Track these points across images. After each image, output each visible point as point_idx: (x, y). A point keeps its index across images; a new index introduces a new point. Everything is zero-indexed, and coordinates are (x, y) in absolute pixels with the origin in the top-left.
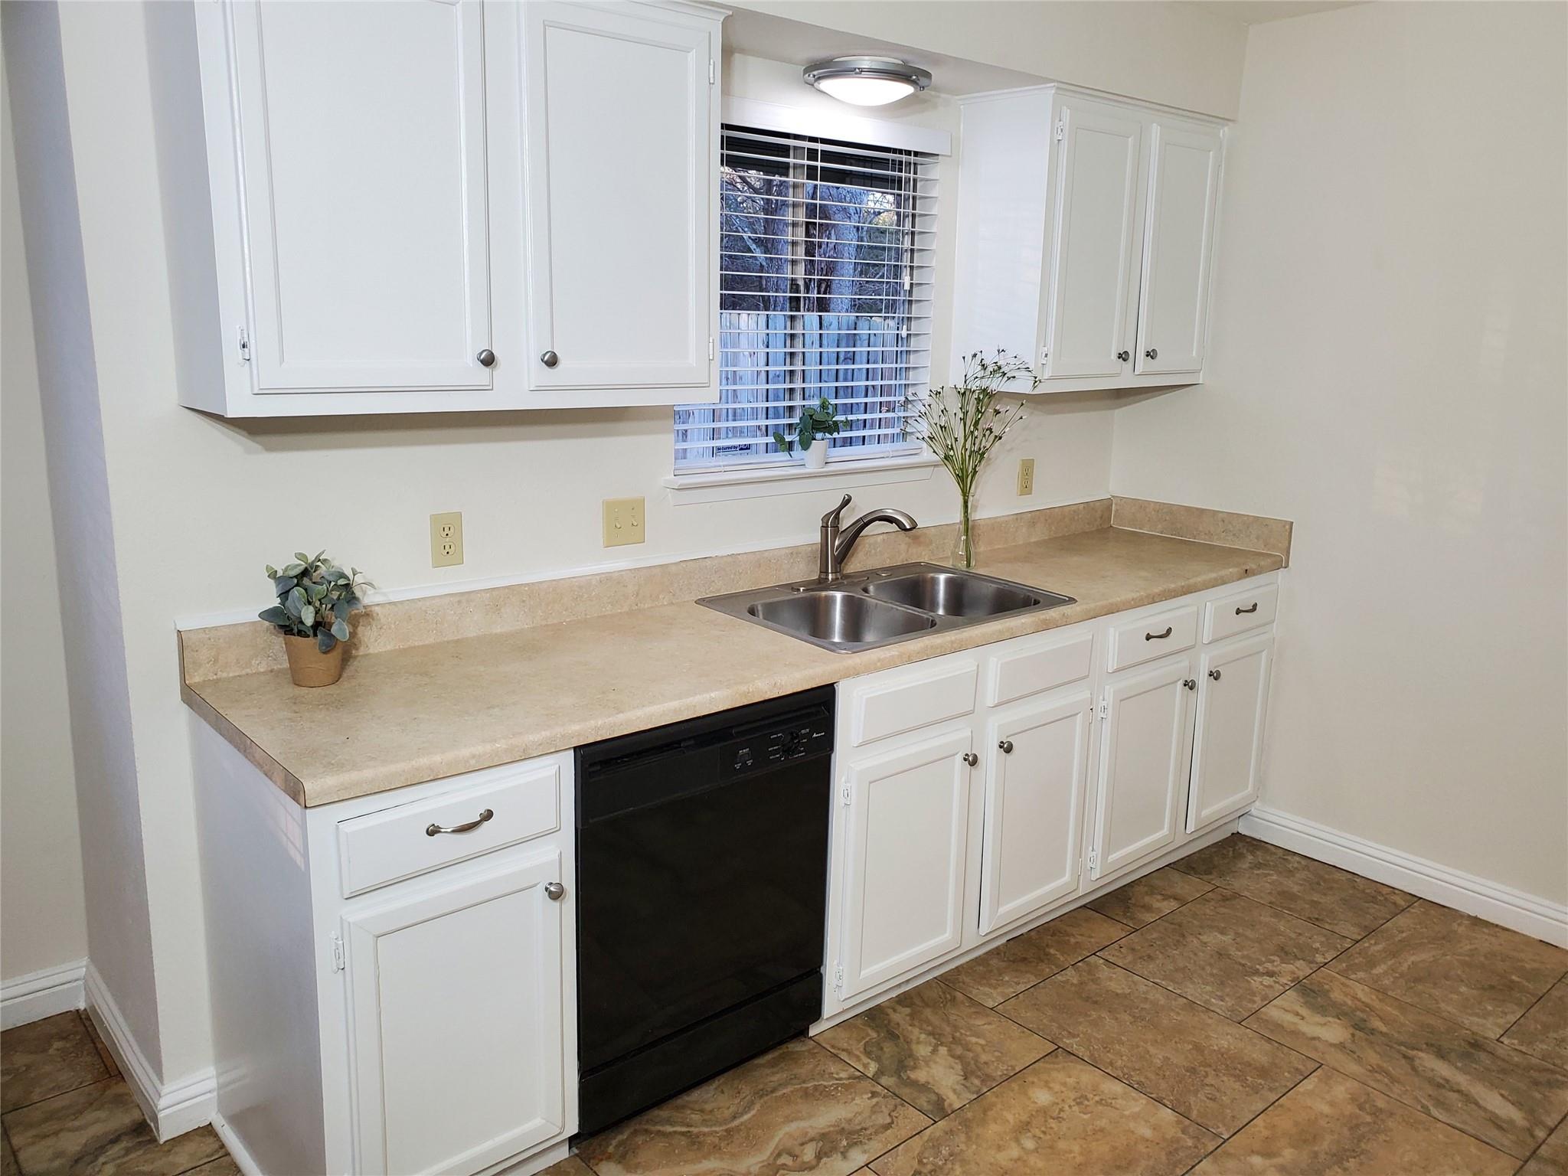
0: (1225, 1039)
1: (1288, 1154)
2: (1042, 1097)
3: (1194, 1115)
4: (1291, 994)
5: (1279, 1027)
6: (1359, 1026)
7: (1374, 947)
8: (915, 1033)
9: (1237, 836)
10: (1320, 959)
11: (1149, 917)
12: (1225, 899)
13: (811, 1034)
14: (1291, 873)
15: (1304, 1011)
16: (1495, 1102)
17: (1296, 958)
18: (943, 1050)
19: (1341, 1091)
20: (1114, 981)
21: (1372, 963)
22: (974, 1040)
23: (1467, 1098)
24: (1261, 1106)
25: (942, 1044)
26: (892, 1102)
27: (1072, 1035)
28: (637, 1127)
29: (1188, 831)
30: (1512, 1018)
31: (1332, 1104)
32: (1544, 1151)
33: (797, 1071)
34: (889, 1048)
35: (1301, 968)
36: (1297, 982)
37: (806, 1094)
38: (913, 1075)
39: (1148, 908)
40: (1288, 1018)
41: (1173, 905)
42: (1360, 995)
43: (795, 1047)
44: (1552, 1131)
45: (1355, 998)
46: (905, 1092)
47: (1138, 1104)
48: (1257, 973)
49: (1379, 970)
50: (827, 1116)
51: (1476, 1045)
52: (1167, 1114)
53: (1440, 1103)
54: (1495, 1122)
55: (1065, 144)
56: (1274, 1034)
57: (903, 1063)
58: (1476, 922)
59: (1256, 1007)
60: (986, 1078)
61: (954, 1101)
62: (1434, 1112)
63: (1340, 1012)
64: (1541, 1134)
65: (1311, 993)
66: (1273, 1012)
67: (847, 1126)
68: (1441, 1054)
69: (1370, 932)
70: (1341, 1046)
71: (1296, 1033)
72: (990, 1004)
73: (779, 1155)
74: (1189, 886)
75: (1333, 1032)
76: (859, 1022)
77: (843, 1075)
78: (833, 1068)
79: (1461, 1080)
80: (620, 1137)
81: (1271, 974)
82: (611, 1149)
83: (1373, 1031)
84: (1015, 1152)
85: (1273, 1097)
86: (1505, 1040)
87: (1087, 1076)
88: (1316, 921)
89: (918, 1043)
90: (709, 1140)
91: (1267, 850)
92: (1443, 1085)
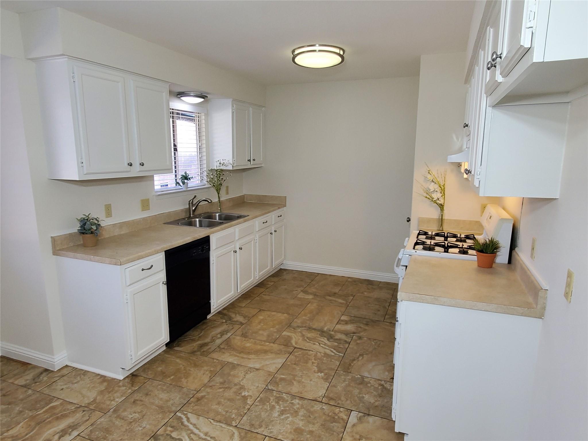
0: (292, 302)
1: (309, 315)
2: (261, 317)
3: (290, 314)
4: (301, 293)
5: (301, 298)
6: (315, 295)
7: (314, 283)
8: (230, 314)
9: (281, 269)
10: (305, 286)
11: (269, 286)
12: (283, 280)
13: (208, 318)
14: (294, 274)
15: (304, 295)
16: (340, 301)
17: (301, 287)
18: (237, 315)
19: (315, 305)
20: (267, 297)
21: (314, 285)
22: (243, 312)
23: (335, 301)
24: (302, 310)
25: (237, 314)
26: (232, 325)
27: (262, 307)
28: (178, 341)
29: (273, 268)
30: (340, 288)
31: (314, 307)
32: (349, 305)
33: (208, 325)
34: (225, 317)
35: (302, 289)
36: (302, 291)
37: (212, 328)
38: (234, 320)
39: (268, 284)
40: (302, 297)
41: (273, 283)
42: (314, 290)
43: (205, 321)
44: (350, 303)
45: (313, 291)
46: (233, 323)
47: (280, 314)
48: (294, 291)
49: (316, 286)
50: (219, 330)
51: (335, 293)
52: (285, 315)
53: (331, 303)
54: (341, 303)
55: (235, 113)
56: (300, 299)
57: (230, 319)
58: (330, 275)
59: (295, 296)
60: (249, 317)
61: (244, 322)
62: (331, 304)
63: (311, 294)
64: (348, 303)
65: (305, 292)
66: (299, 296)
67: (224, 330)
68: (330, 296)
69: (312, 281)
70: (313, 299)
71: (304, 298)
72: (244, 306)
73: (213, 337)
74: (275, 279)
75: (311, 297)
76: (216, 314)
77: (219, 323)
78: (216, 322)
79: (334, 299)
80: (175, 343)
81: (297, 291)
82: (175, 345)
83: (318, 295)
84: (260, 326)
85: (303, 308)
86: (340, 292)
87: (268, 313)
88: (302, 281)
89: (232, 315)
90: (196, 339)
91: (288, 271)
92: (331, 300)
